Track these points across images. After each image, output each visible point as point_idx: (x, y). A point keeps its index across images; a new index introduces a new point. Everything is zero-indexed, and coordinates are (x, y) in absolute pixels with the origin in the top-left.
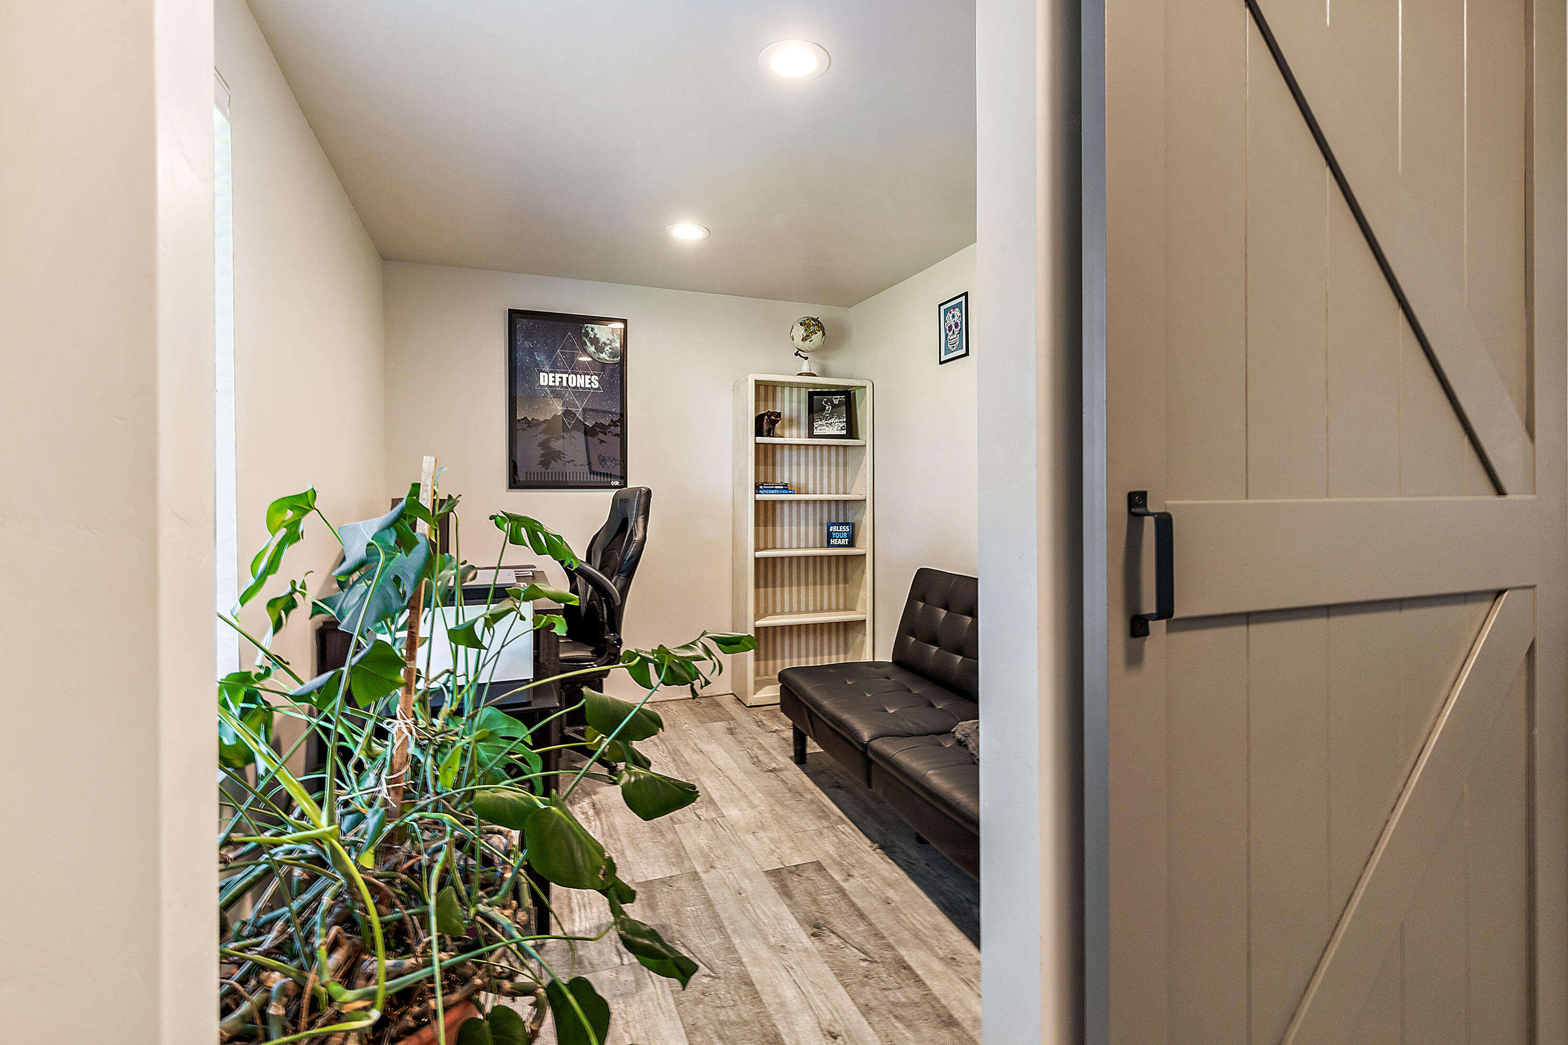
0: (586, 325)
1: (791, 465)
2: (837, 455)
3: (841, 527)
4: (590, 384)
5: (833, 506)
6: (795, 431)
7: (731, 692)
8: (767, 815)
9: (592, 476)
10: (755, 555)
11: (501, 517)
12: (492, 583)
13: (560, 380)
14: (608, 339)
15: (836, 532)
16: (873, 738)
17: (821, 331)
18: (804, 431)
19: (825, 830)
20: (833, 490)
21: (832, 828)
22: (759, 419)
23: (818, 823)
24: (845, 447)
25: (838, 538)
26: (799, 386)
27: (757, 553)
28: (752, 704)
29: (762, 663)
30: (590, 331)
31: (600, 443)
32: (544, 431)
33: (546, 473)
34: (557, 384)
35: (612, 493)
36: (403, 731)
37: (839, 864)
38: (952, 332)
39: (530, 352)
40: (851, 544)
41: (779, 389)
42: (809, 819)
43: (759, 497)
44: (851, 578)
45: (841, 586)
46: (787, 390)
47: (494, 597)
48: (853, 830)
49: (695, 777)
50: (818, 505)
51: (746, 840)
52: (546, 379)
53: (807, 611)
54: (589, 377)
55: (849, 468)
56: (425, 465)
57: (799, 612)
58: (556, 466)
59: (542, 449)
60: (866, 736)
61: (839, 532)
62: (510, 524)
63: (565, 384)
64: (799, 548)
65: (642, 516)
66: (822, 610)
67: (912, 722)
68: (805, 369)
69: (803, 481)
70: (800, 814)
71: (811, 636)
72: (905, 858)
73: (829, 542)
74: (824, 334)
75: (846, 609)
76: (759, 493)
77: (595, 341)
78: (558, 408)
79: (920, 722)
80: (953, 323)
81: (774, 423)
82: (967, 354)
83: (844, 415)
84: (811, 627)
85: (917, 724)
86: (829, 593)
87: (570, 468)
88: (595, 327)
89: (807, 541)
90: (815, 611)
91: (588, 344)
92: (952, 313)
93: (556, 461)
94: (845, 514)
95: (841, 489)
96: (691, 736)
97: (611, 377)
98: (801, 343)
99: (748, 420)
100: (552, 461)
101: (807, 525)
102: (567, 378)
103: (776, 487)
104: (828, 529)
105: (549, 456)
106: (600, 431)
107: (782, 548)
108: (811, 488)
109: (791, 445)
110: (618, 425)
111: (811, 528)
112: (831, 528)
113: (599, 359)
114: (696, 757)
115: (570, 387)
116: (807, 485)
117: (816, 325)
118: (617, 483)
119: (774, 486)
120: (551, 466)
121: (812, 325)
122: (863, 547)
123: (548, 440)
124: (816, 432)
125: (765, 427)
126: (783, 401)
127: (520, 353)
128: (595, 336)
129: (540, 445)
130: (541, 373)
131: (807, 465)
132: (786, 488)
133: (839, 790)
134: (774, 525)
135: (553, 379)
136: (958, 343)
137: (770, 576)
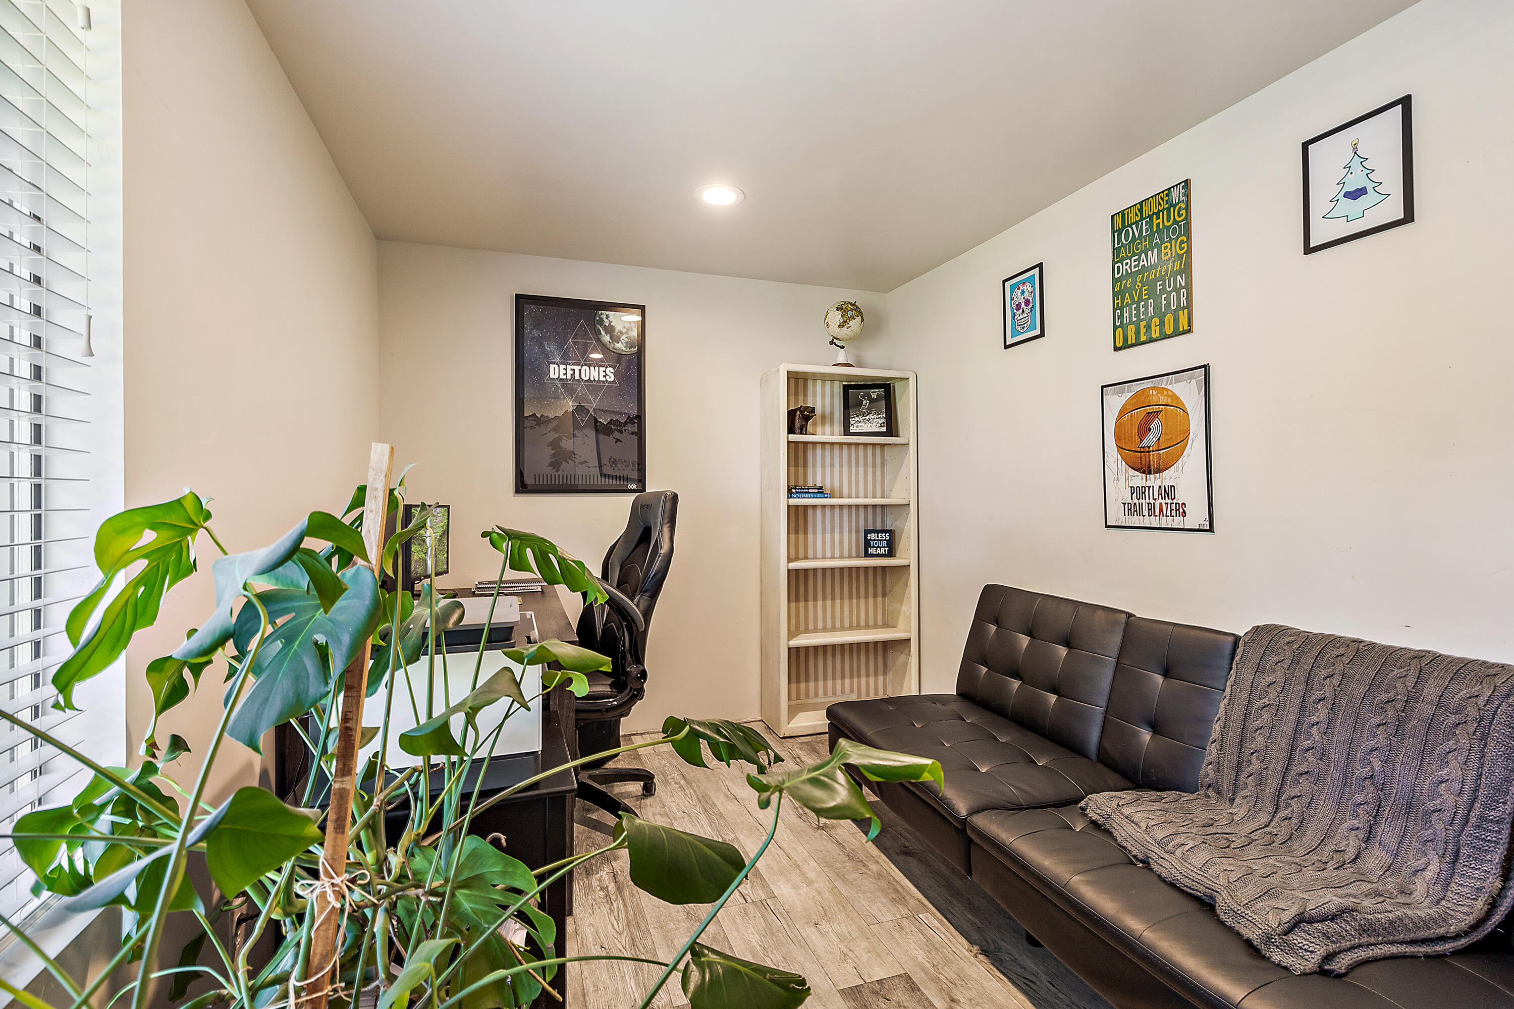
0: (600, 312)
1: (823, 466)
2: (874, 455)
3: (879, 534)
4: (604, 376)
5: (870, 511)
6: (828, 429)
7: (760, 718)
8: (827, 895)
9: (603, 479)
10: (788, 566)
11: (498, 534)
12: (486, 621)
13: (572, 372)
14: (624, 327)
15: (875, 540)
16: (974, 812)
17: (860, 317)
18: (838, 427)
19: (905, 923)
20: (870, 493)
21: (913, 917)
22: (791, 414)
23: (894, 910)
24: (883, 445)
25: (877, 547)
26: (832, 378)
27: (790, 564)
28: (786, 735)
29: (794, 686)
30: (604, 319)
31: (616, 442)
32: (554, 429)
33: (557, 476)
34: (569, 377)
35: (632, 497)
36: (329, 899)
37: (935, 980)
38: (1021, 311)
39: (539, 342)
40: (891, 554)
41: (810, 383)
42: (883, 903)
43: (793, 502)
44: (890, 591)
45: (879, 599)
46: (819, 383)
47: (489, 641)
48: (941, 922)
49: (732, 836)
50: (854, 510)
51: (808, 936)
52: (556, 371)
53: (842, 628)
54: (604, 369)
55: (888, 470)
56: (374, 457)
57: (833, 629)
58: (567, 468)
59: (552, 449)
60: (962, 807)
61: (878, 540)
62: (510, 543)
63: (577, 377)
64: (833, 557)
65: (668, 525)
66: (858, 627)
67: (1018, 788)
68: (841, 360)
69: (837, 484)
70: (869, 895)
71: (847, 656)
72: (1019, 970)
73: (866, 551)
74: (862, 320)
75: (886, 625)
76: (791, 498)
77: (610, 330)
78: (570, 405)
79: (1027, 788)
80: (1022, 301)
81: (807, 419)
82: (1042, 335)
83: (884, 411)
84: (847, 648)
85: (1023, 790)
86: (866, 607)
87: (581, 471)
88: (610, 313)
89: (841, 551)
90: (851, 628)
91: (603, 332)
92: (1021, 288)
93: (568, 463)
94: (883, 520)
95: (879, 493)
96: (721, 776)
97: (628, 368)
98: (838, 330)
99: (779, 416)
100: (564, 463)
101: (841, 533)
102: (580, 370)
103: (810, 491)
104: (866, 536)
105: (560, 457)
106: (615, 429)
107: (815, 558)
108: (845, 491)
109: (823, 444)
110: (635, 423)
111: (846, 536)
112: (869, 535)
113: (613, 349)
114: (732, 806)
115: (582, 380)
116: (841, 487)
117: (855, 309)
118: (634, 487)
119: (808, 489)
120: (562, 468)
121: (849, 310)
122: (905, 556)
123: (559, 439)
124: (852, 429)
125: (798, 424)
126: (814, 395)
127: (528, 343)
128: (610, 324)
129: (550, 444)
130: (551, 365)
131: (841, 466)
132: (820, 491)
133: (910, 859)
134: (806, 532)
135: (565, 372)
136: (1029, 323)
137: (802, 589)
